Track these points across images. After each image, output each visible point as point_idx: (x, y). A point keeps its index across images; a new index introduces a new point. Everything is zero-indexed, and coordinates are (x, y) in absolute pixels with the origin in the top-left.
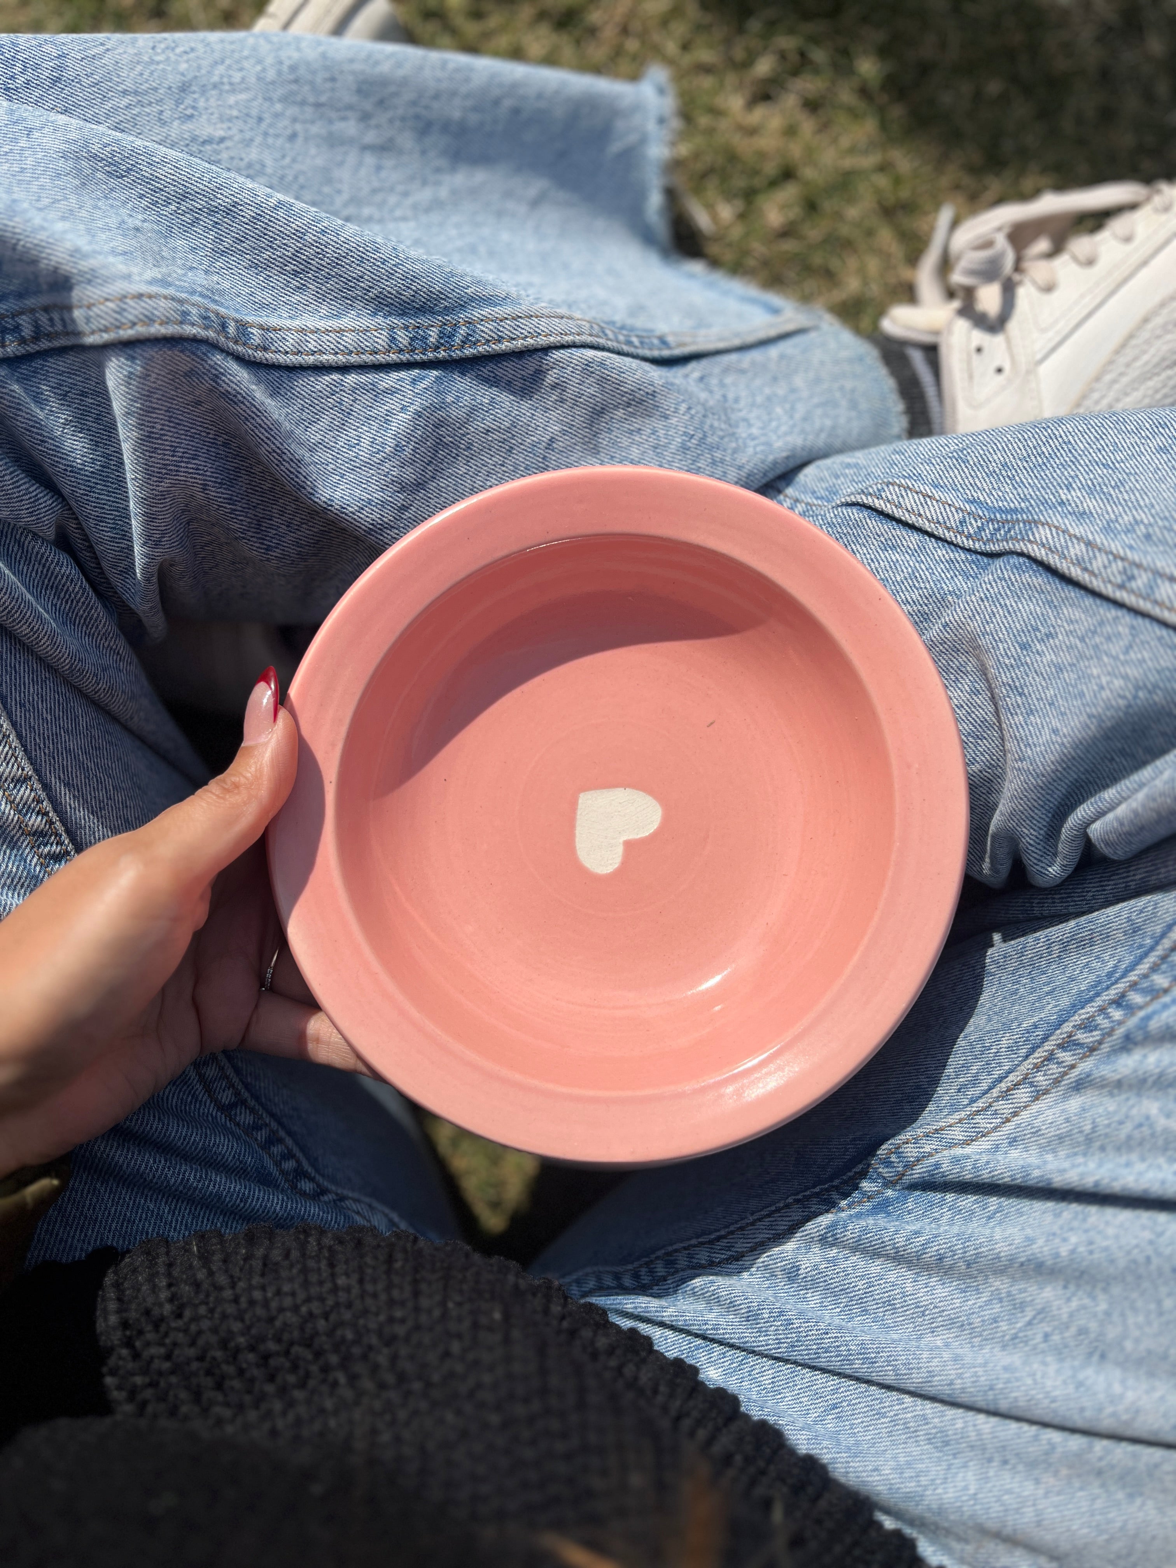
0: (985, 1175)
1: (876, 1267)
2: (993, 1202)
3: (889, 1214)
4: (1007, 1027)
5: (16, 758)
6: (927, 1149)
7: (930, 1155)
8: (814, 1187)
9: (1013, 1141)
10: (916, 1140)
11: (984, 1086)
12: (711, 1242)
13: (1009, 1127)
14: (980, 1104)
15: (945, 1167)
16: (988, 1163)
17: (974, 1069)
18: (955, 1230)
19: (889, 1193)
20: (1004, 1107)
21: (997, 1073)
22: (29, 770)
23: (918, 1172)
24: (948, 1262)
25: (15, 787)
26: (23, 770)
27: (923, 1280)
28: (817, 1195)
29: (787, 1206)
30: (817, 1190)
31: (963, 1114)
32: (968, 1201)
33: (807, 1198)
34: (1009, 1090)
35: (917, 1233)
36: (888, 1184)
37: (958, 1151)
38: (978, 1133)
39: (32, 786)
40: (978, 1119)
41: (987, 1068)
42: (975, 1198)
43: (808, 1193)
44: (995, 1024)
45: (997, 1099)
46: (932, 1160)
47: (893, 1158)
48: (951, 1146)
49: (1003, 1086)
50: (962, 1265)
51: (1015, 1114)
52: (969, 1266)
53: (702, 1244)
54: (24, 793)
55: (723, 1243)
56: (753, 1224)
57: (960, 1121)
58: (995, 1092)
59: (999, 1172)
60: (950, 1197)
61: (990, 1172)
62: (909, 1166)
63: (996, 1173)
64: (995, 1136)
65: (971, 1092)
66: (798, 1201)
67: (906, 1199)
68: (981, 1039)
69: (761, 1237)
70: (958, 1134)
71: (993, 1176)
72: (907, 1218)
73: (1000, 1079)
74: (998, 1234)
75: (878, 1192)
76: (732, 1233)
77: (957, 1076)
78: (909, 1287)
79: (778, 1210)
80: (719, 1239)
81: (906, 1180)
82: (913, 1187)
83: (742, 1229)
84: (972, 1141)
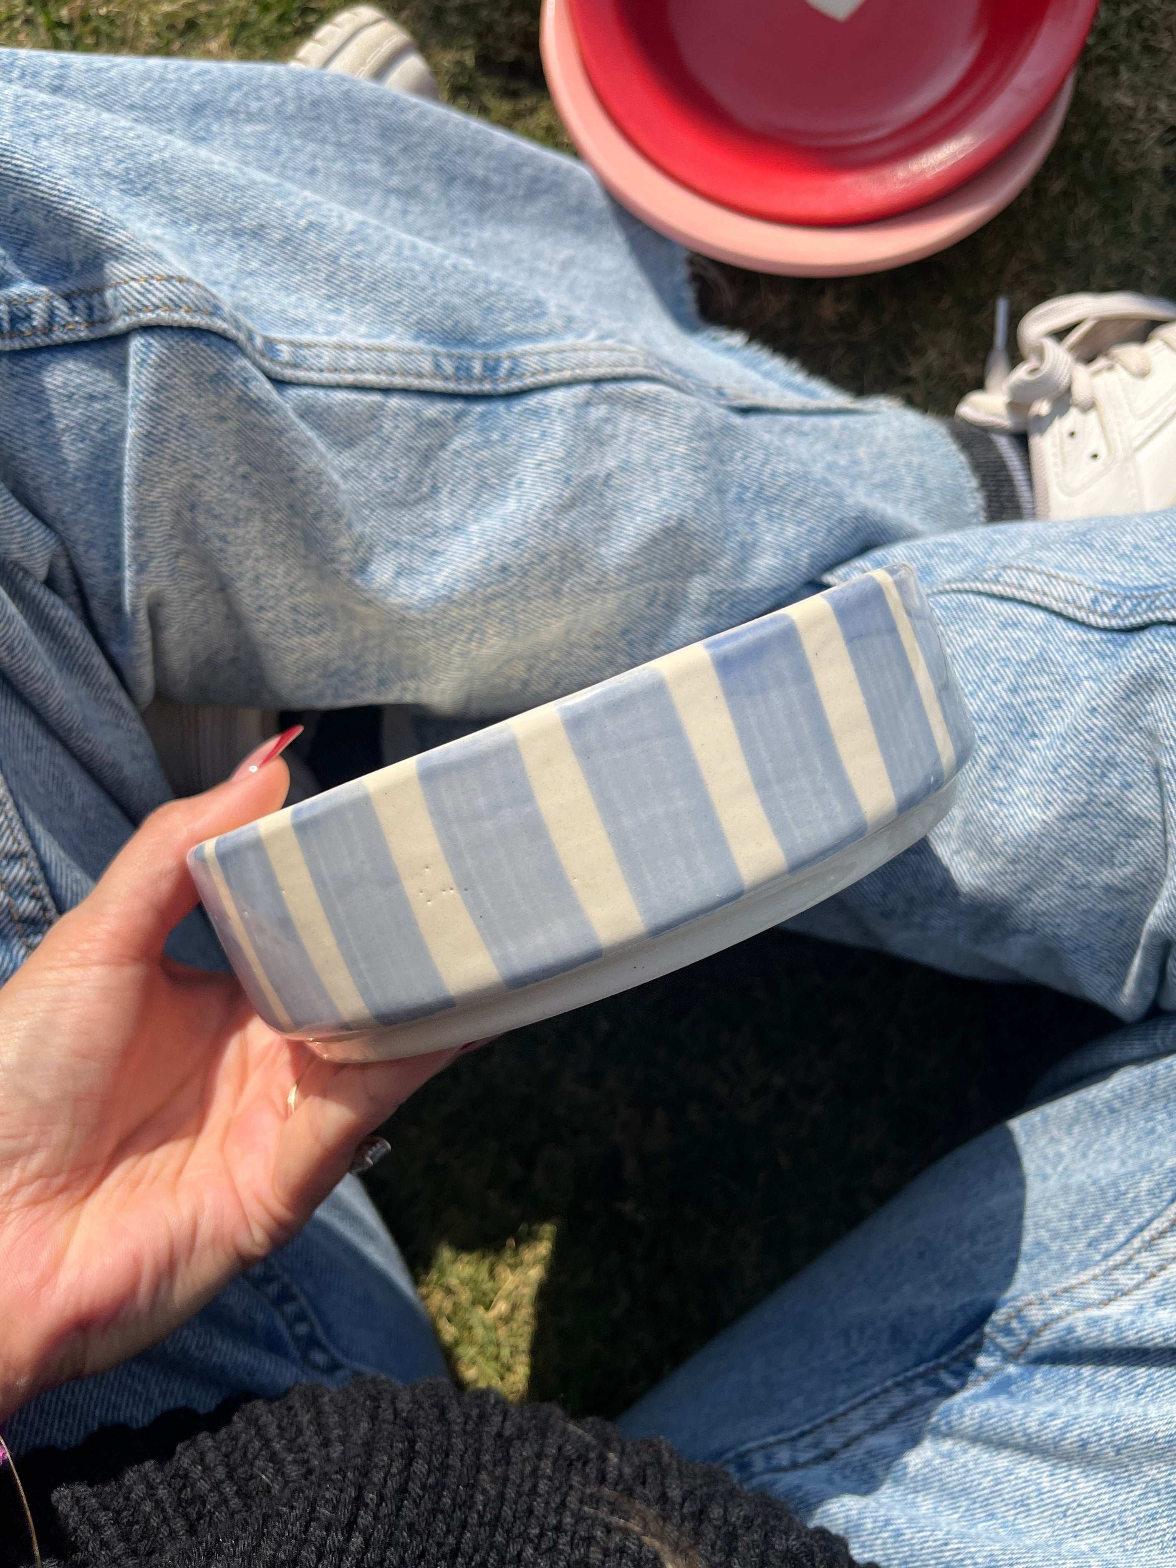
0: (1131, 1337)
1: (1002, 1461)
2: (1142, 1374)
3: (1012, 1395)
4: (1146, 1169)
5: (12, 831)
6: (1056, 1311)
7: (1059, 1318)
8: (917, 1365)
9: (1161, 1301)
10: (1042, 1301)
11: (1121, 1238)
12: (793, 1440)
13: (1154, 1284)
14: (1119, 1258)
15: (1080, 1331)
16: (1133, 1323)
17: (1108, 1219)
18: (1099, 1410)
19: (1012, 1369)
20: (1149, 1260)
21: (1136, 1222)
22: (25, 845)
23: (1047, 1339)
24: (1093, 1448)
25: (8, 864)
26: (19, 844)
27: (1061, 1472)
28: (921, 1376)
29: (886, 1391)
30: (921, 1369)
31: (1097, 1271)
32: (1111, 1374)
33: (911, 1380)
34: (1153, 1239)
35: (1053, 1415)
36: (1009, 1357)
37: (1094, 1313)
38: (1117, 1291)
39: (28, 865)
40: (1117, 1275)
41: (1124, 1217)
42: (1119, 1369)
43: (910, 1374)
44: (1131, 1165)
45: (1139, 1251)
46: (1063, 1324)
47: (1015, 1324)
48: (1085, 1306)
49: (1146, 1235)
50: (1110, 1451)
51: (1162, 1268)
52: (1118, 1452)
53: (781, 1442)
54: (18, 872)
55: (808, 1440)
56: (844, 1414)
57: (1095, 1278)
58: (1137, 1243)
59: (1149, 1331)
60: (1087, 1371)
61: (1137, 1333)
62: (1034, 1333)
63: (1145, 1333)
64: (1138, 1294)
65: (1104, 1247)
66: (898, 1385)
67: (1031, 1375)
68: (1115, 1184)
69: (856, 1429)
70: (1093, 1293)
71: (1141, 1338)
72: (1035, 1398)
73: (1141, 1229)
74: (1152, 1411)
75: (997, 1370)
76: (818, 1427)
77: (1087, 1228)
78: (1046, 1483)
79: (875, 1396)
80: (803, 1434)
81: (1032, 1350)
82: (1040, 1360)
83: (831, 1421)
84: (1110, 1300)
